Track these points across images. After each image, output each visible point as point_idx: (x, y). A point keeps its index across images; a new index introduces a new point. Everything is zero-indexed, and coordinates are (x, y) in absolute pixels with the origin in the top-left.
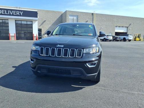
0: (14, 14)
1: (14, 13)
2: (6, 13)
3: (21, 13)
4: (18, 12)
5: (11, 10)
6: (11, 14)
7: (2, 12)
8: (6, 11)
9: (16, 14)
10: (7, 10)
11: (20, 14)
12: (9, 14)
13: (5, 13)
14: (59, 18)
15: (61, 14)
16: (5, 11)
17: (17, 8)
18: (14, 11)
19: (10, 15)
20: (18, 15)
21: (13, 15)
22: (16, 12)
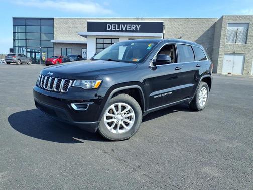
0: (128, 29)
1: (128, 27)
2: (117, 29)
3: (138, 28)
4: (133, 26)
5: (124, 23)
6: (124, 29)
7: (113, 27)
8: (117, 25)
9: (130, 28)
10: (119, 24)
11: (136, 28)
12: (121, 29)
13: (115, 28)
14: (208, 30)
15: (212, 24)
16: (115, 26)
17: (138, 19)
18: (128, 25)
19: (122, 31)
20: (133, 31)
21: (126, 31)
22: (131, 26)
